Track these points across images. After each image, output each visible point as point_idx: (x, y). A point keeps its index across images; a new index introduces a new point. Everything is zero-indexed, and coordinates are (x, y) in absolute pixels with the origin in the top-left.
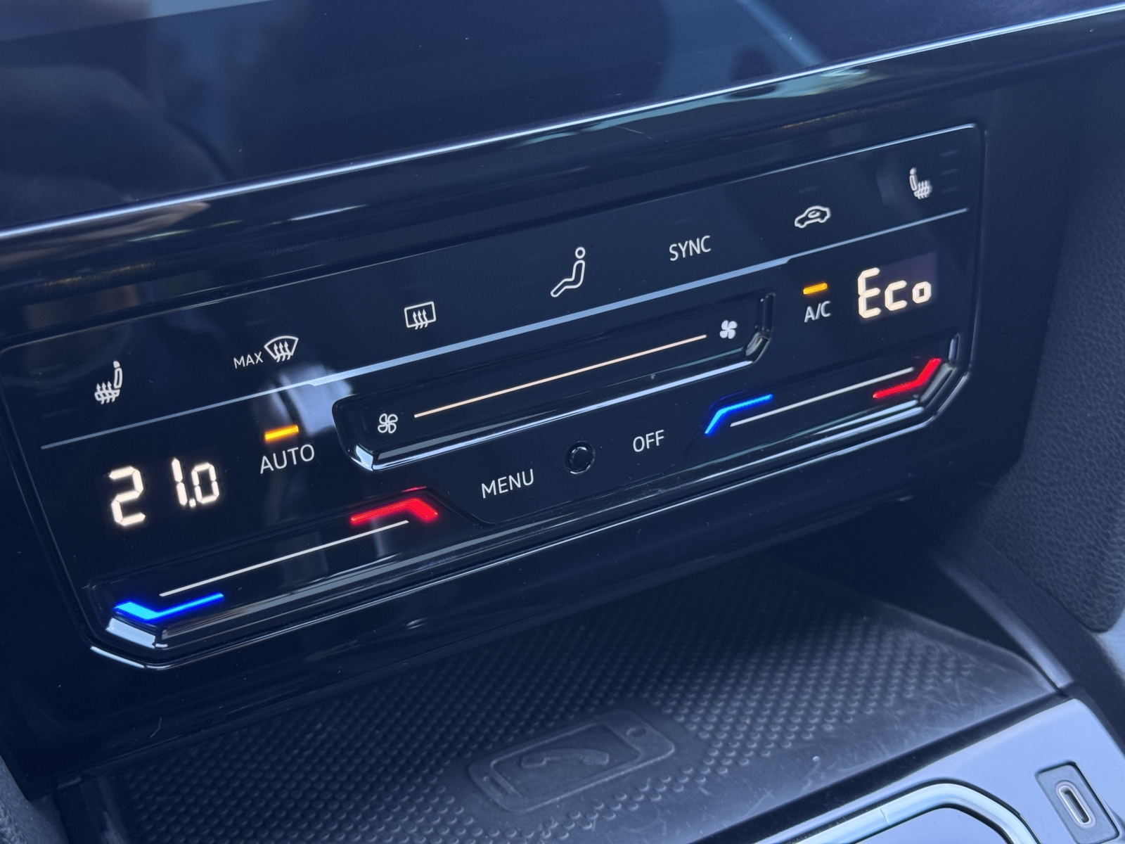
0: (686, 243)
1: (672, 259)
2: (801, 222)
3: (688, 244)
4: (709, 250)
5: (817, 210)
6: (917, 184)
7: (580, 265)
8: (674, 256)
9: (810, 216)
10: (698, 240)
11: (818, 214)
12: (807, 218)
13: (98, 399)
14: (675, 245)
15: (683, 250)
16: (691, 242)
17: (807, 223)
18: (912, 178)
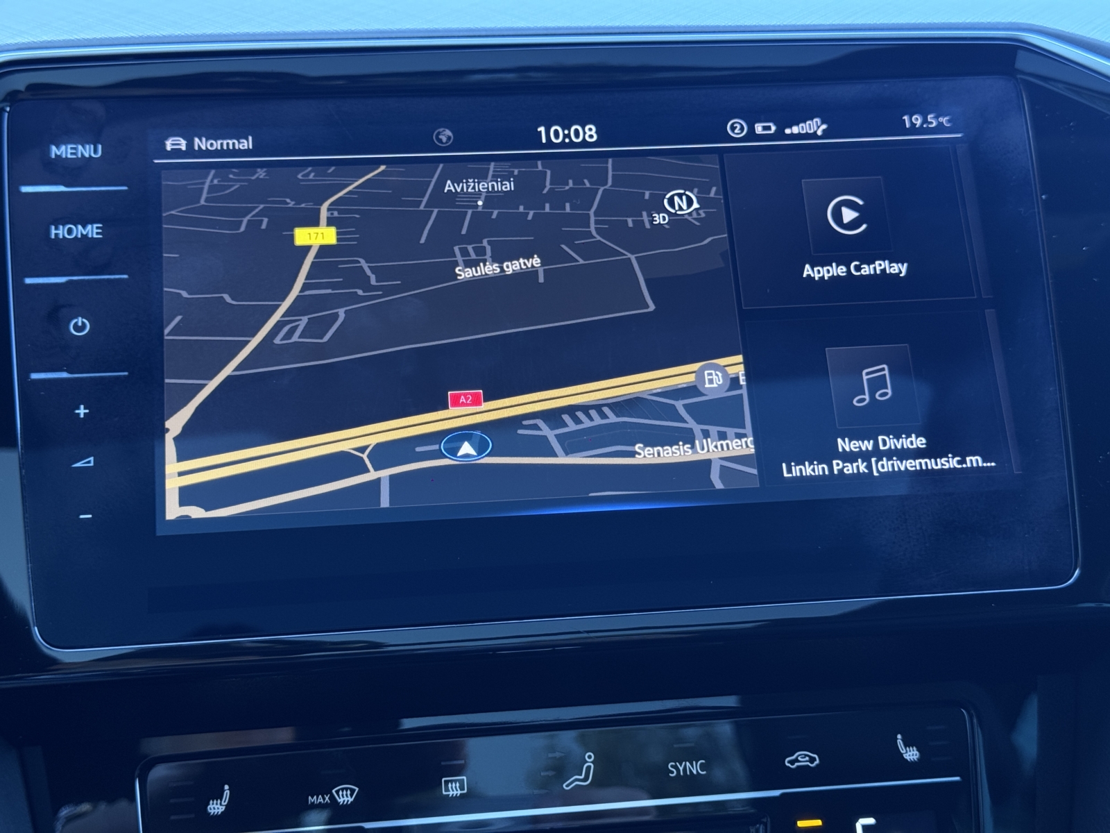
0: (684, 763)
1: (671, 775)
2: (792, 762)
3: (685, 765)
4: (704, 773)
5: (806, 755)
6: (906, 748)
7: (589, 767)
8: (672, 772)
9: (799, 758)
10: (694, 762)
11: (807, 758)
12: (797, 760)
13: (209, 811)
14: (673, 764)
15: (681, 769)
16: (688, 764)
17: (797, 764)
18: (900, 742)
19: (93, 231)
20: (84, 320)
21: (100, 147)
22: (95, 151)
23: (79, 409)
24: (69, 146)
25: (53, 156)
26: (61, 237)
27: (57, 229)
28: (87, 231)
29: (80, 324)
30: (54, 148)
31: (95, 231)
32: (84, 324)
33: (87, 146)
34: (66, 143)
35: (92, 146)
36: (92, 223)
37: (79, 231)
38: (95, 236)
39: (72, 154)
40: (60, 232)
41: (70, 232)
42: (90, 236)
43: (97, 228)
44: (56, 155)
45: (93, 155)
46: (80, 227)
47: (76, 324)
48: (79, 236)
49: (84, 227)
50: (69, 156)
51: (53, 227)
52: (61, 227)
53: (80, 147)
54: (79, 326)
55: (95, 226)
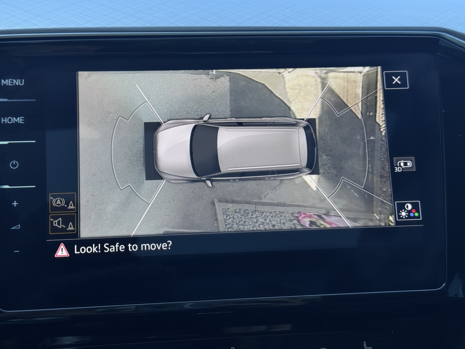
6: (367, 347)
18: (365, 345)
19: (20, 120)
20: (16, 162)
21: (23, 80)
22: (21, 83)
23: (14, 203)
24: (10, 80)
25: (2, 85)
26: (6, 123)
27: (4, 119)
28: (18, 119)
29: (14, 163)
30: (3, 81)
31: (21, 120)
32: (16, 164)
33: (18, 80)
34: (8, 79)
35: (20, 80)
36: (20, 117)
37: (14, 120)
38: (21, 123)
39: (11, 83)
40: (6, 120)
41: (10, 120)
42: (19, 122)
43: (22, 119)
44: (4, 84)
45: (20, 84)
46: (14, 118)
47: (12, 164)
48: (14, 122)
49: (16, 118)
50: (10, 85)
51: (2, 118)
52: (6, 118)
53: (14, 80)
54: (14, 164)
55: (21, 118)
